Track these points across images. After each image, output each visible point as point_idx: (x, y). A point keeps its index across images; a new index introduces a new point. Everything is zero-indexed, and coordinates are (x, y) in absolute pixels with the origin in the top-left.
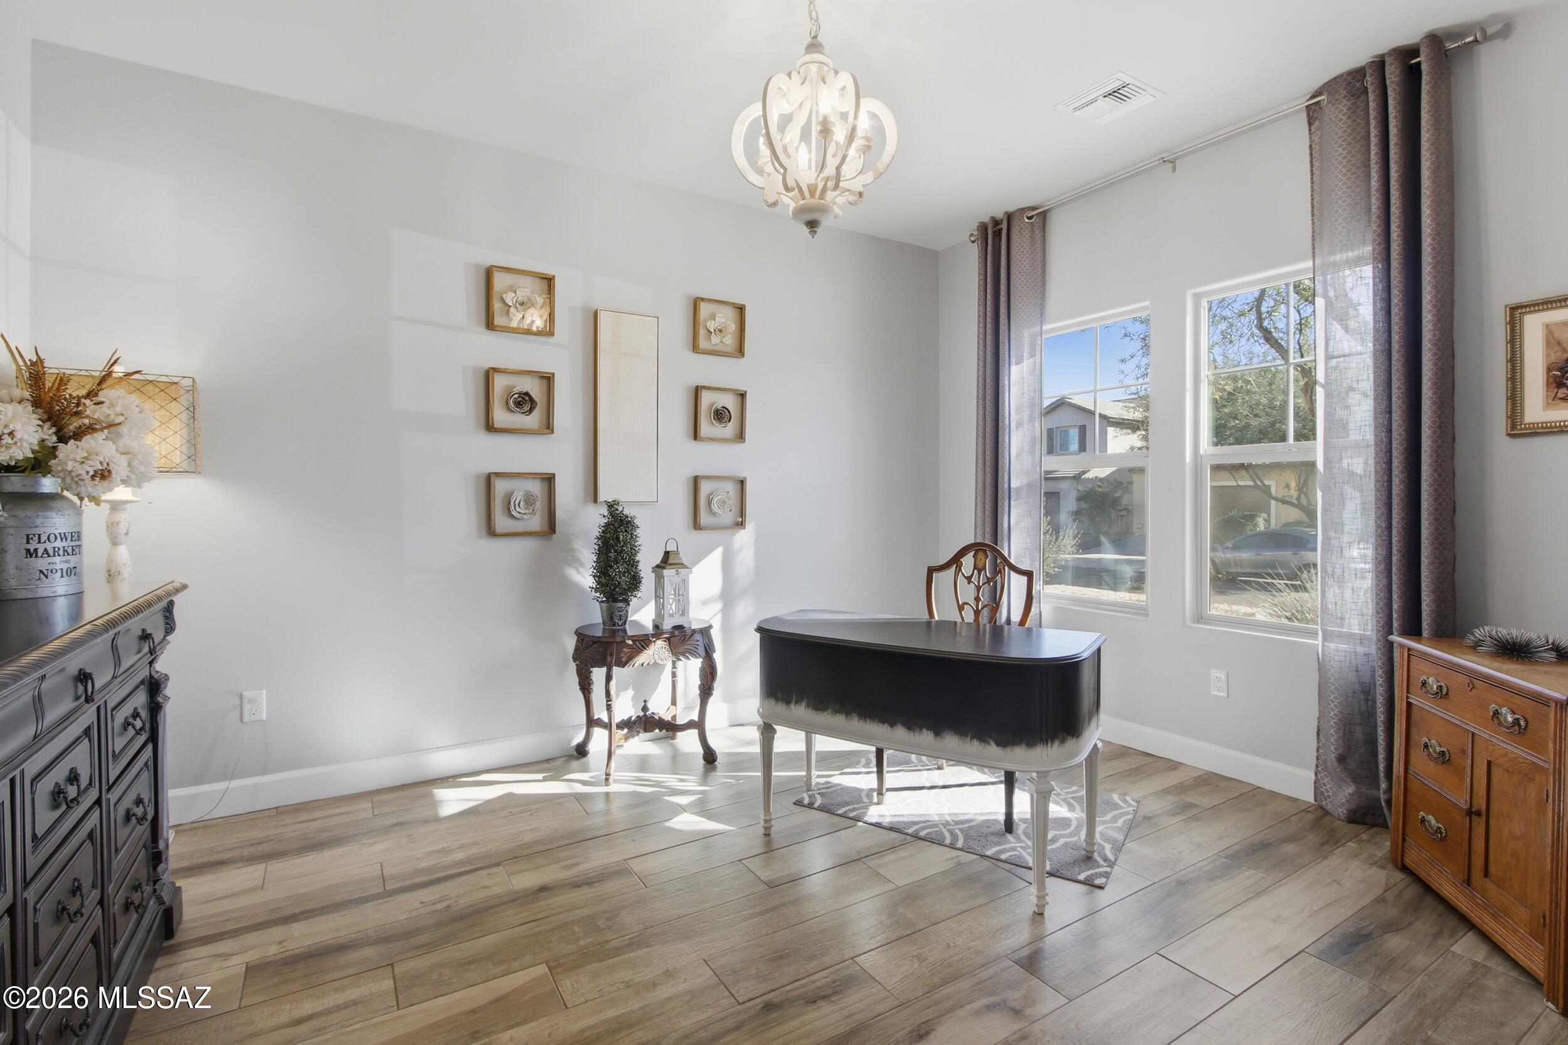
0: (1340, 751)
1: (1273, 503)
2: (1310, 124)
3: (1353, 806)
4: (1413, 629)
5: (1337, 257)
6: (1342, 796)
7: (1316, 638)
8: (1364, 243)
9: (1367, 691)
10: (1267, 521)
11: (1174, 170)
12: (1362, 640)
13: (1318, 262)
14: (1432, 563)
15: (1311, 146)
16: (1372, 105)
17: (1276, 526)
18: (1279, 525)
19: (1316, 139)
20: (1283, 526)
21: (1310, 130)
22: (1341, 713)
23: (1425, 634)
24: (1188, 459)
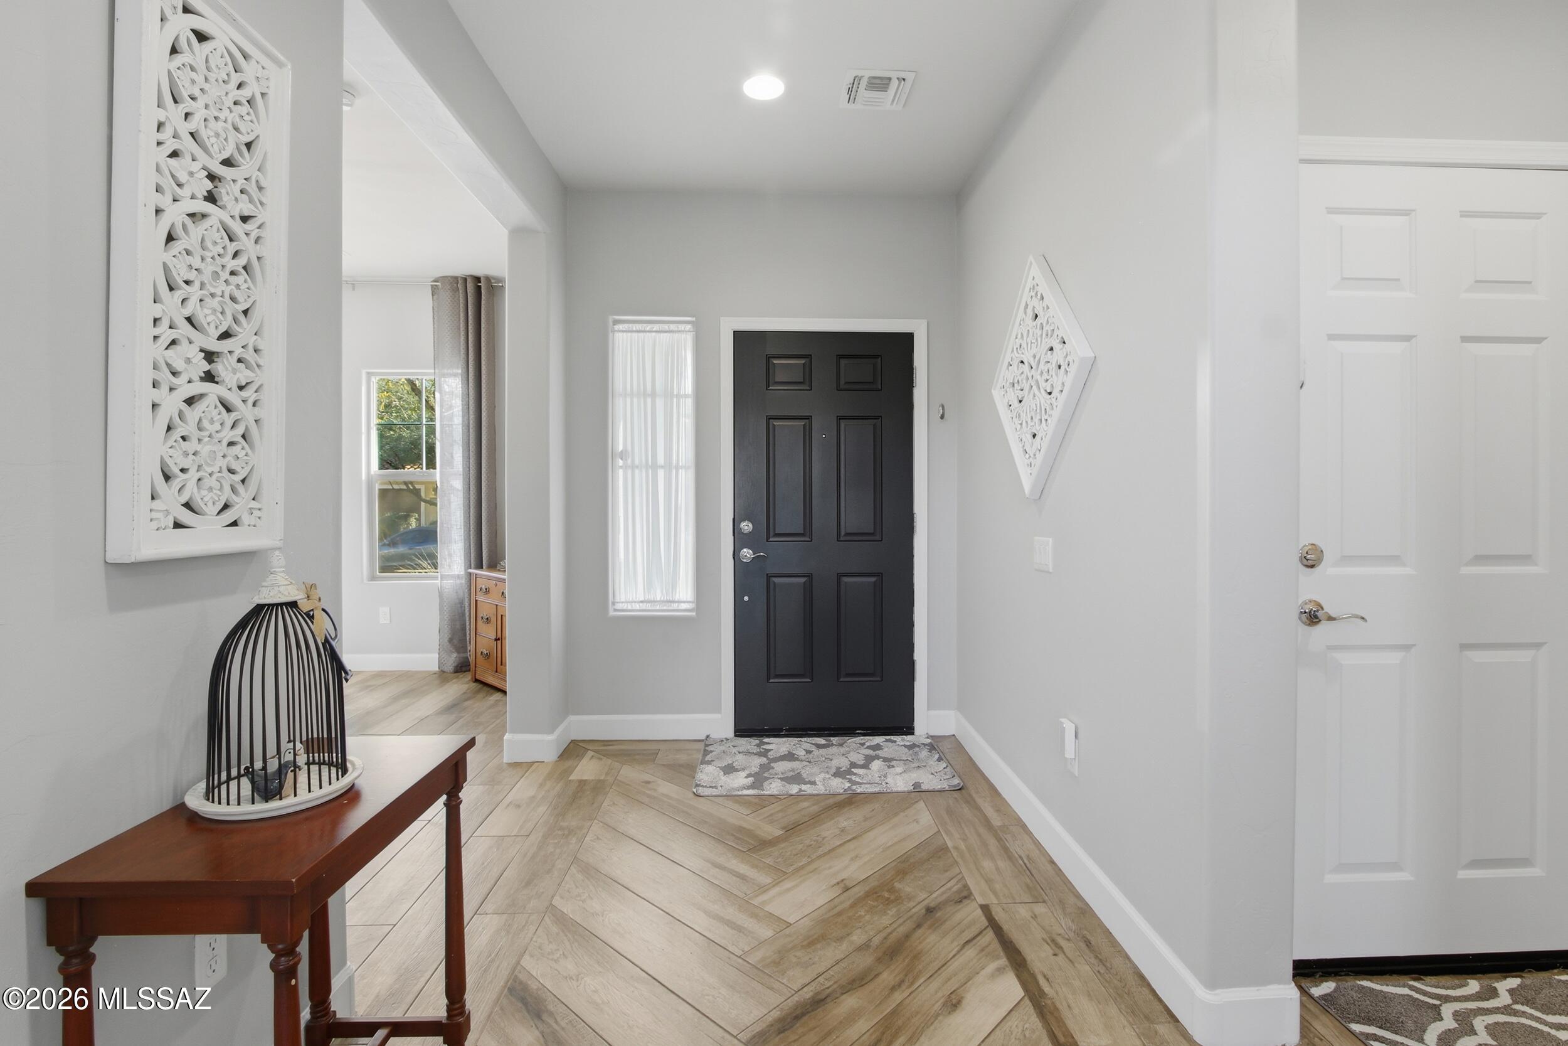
0: (450, 636)
1: (423, 504)
2: (433, 295)
3: (455, 664)
4: (480, 566)
5: (446, 371)
6: (452, 660)
7: (438, 580)
8: (458, 368)
9: (461, 603)
10: (418, 520)
11: (354, 289)
12: (458, 576)
13: (437, 371)
14: (486, 533)
15: (433, 307)
16: (461, 295)
17: (426, 524)
18: (428, 524)
19: (436, 304)
20: (431, 524)
21: (433, 298)
22: (450, 616)
23: (484, 567)
24: (364, 477)
